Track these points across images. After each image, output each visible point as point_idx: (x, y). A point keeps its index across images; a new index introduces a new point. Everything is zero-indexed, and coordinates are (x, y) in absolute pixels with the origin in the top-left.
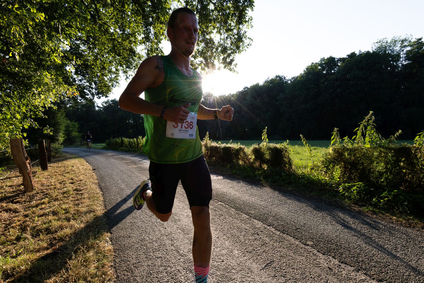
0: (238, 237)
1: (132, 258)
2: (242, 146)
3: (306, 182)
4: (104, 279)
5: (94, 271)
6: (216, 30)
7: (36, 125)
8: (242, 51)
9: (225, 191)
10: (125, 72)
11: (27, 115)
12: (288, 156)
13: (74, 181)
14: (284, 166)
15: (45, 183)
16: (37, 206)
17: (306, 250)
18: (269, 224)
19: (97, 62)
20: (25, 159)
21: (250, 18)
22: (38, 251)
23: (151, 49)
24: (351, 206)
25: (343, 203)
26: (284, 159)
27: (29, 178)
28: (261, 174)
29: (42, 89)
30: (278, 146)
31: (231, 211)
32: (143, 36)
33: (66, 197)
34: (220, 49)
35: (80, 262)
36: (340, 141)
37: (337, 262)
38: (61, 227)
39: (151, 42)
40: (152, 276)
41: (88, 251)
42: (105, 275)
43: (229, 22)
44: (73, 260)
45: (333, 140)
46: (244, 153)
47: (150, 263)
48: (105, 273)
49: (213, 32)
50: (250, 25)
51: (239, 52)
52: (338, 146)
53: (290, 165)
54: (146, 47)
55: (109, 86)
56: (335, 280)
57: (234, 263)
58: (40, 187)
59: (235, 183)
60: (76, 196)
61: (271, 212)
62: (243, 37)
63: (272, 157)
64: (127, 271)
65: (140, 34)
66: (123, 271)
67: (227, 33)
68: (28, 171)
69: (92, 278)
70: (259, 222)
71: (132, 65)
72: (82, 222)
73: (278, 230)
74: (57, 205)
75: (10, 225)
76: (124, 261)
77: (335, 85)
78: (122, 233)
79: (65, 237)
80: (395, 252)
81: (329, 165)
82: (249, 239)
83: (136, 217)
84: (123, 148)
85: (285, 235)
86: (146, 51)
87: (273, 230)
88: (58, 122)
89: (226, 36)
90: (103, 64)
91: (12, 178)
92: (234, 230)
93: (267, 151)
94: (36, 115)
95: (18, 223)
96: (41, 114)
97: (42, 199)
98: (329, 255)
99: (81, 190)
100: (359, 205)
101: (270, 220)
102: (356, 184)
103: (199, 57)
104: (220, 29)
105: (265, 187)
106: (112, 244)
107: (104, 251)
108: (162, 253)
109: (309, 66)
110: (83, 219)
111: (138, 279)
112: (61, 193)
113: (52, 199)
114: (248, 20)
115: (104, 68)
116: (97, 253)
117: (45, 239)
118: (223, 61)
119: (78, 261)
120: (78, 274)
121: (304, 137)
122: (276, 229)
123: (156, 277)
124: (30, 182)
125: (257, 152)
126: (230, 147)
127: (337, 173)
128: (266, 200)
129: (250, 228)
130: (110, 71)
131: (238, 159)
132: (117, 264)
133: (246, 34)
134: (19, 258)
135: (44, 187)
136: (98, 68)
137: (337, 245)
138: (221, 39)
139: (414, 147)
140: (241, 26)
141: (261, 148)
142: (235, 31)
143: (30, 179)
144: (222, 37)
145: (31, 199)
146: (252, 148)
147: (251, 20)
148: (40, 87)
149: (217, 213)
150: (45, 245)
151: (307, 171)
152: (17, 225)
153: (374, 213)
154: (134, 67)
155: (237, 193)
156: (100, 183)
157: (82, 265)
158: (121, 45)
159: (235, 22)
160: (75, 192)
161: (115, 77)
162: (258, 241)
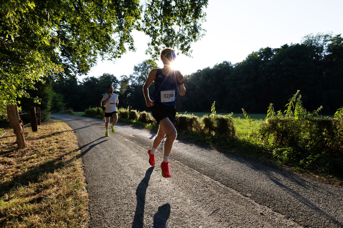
0: (191, 189)
1: (104, 204)
2: (195, 116)
3: (246, 146)
4: (80, 220)
5: (72, 214)
6: (176, 22)
7: (28, 96)
8: (198, 40)
9: (181, 151)
10: (102, 54)
11: (22, 87)
12: (232, 125)
13: (58, 141)
14: (229, 133)
15: (35, 142)
16: (27, 160)
17: (246, 200)
18: (216, 179)
19: (80, 45)
20: (18, 122)
21: (204, 14)
22: (27, 196)
23: (123, 36)
24: (282, 166)
25: (276, 164)
26: (229, 127)
27: (21, 138)
28: (210, 139)
29: (34, 66)
30: (224, 117)
31: (185, 168)
32: (117, 25)
33: (51, 154)
34: (179, 38)
35: (60, 205)
36: (274, 114)
37: (271, 211)
38: (46, 177)
39: (124, 31)
40: (119, 219)
41: (67, 197)
42: (81, 217)
43: (187, 16)
44: (55, 204)
45: (268, 113)
46: (197, 122)
47: (118, 208)
48: (80, 216)
49: (174, 24)
50: (204, 20)
51: (195, 40)
52: (272, 118)
53: (234, 132)
54: (120, 35)
55: (89, 66)
56: (269, 225)
57: (187, 209)
58: (31, 145)
59: (188, 146)
60: (59, 153)
61: (217, 169)
62: (199, 29)
63: (219, 125)
64: (99, 214)
65: (115, 25)
66: (96, 214)
67: (185, 25)
68: (21, 132)
69: (70, 219)
70: (208, 177)
71: (108, 49)
72: (63, 173)
73: (223, 184)
74: (43, 160)
75: (4, 175)
76: (96, 206)
77: (271, 70)
78: (96, 183)
79: (49, 185)
80: (318, 203)
81: (265, 133)
82: (200, 191)
83: (107, 171)
84: (99, 116)
85: (229, 188)
86: (119, 38)
87: (219, 183)
88: (47, 93)
89: (184, 27)
90: (84, 47)
91: (8, 138)
92: (188, 183)
93: (215, 121)
94: (29, 87)
95: (11, 173)
96: (32, 86)
97: (32, 154)
98: (265, 205)
99: (63, 148)
100: (289, 166)
101: (217, 176)
102: (287, 148)
103: (162, 44)
104: (180, 22)
105: (213, 149)
106: (88, 192)
107: (81, 197)
108: (128, 200)
109: (250, 55)
110: (64, 171)
111: (108, 221)
112: (48, 150)
113: (40, 155)
114: (203, 15)
115: (85, 51)
116: (75, 199)
117: (32, 186)
118: (181, 47)
119: (59, 205)
120: (59, 215)
121: (245, 111)
122: (222, 183)
123: (123, 219)
124: (22, 141)
125: (207, 121)
126: (185, 117)
127: (271, 139)
128: (213, 160)
129: (200, 182)
130: (90, 54)
131: (192, 127)
132: (91, 208)
133: (201, 26)
134: (11, 202)
135: (34, 145)
136: (80, 51)
137: (271, 197)
138: (180, 29)
139: (335, 120)
140: (197, 20)
141: (210, 118)
142: (192, 24)
143: (23, 138)
144: (181, 28)
145: (23, 155)
146: (203, 118)
147: (205, 15)
148: (32, 64)
149: (174, 169)
150: (33, 191)
151: (247, 138)
152: (10, 175)
153: (301, 172)
154: (109, 50)
155: (190, 154)
156: (79, 143)
157: (62, 208)
158: (99, 32)
159: (191, 17)
160: (59, 149)
161: (94, 58)
162: (207, 192)
